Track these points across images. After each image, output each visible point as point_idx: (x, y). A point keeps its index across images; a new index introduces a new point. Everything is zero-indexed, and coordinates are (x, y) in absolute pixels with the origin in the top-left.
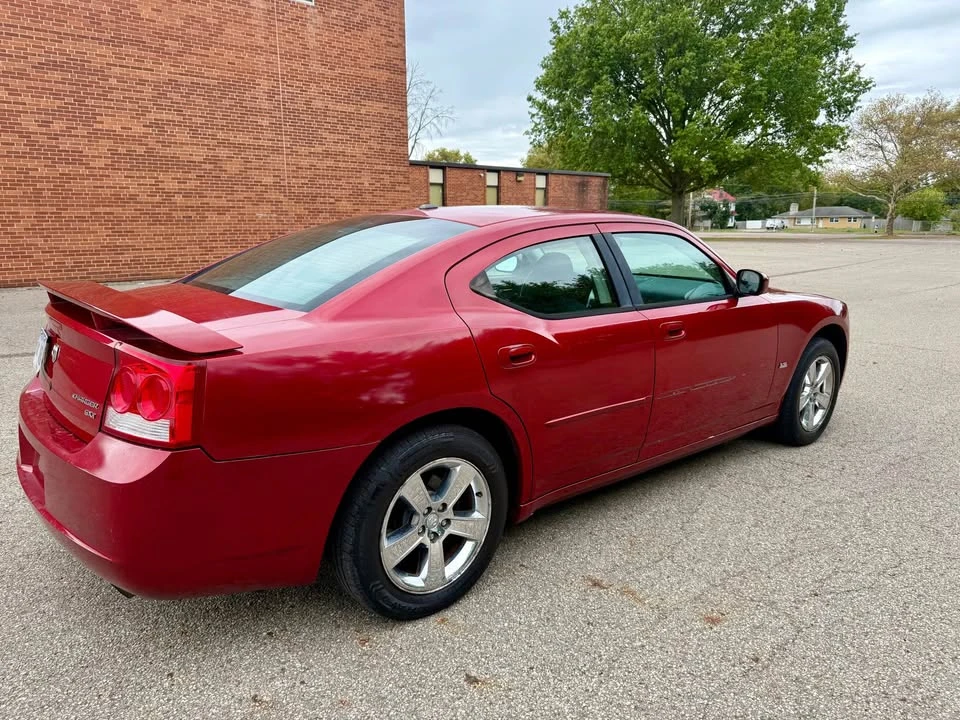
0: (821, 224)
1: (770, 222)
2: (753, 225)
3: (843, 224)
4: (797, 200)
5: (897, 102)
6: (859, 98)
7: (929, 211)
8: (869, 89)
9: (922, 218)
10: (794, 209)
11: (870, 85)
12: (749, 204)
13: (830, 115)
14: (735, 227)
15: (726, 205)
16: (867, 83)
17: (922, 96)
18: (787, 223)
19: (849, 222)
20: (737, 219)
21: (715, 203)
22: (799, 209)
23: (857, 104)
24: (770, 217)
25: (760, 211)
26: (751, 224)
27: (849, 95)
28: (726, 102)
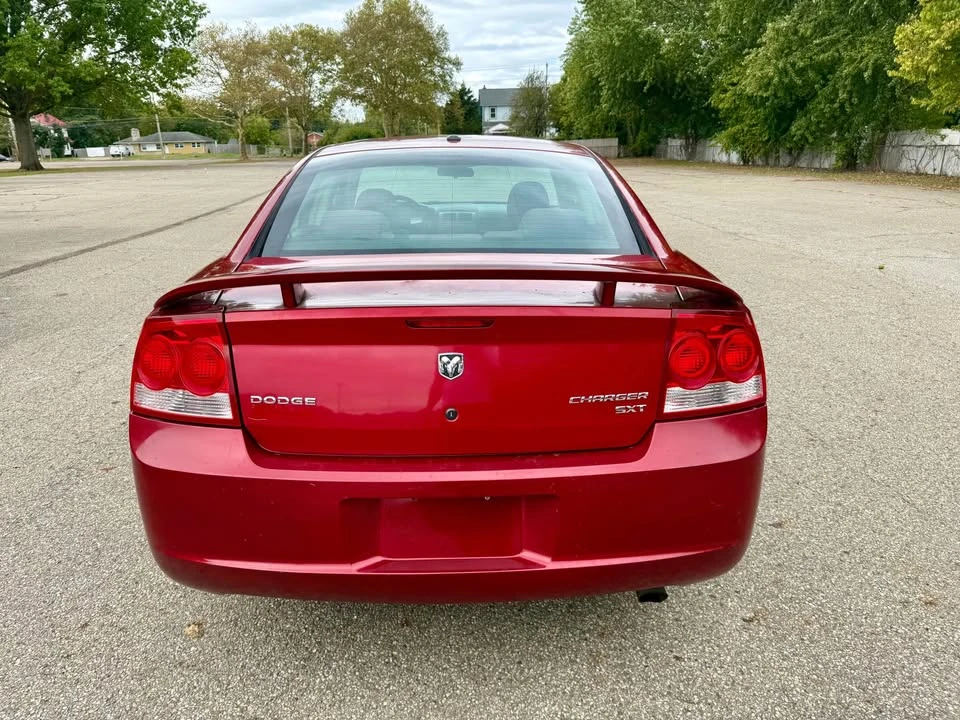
0: (167, 150)
1: (113, 149)
2: (95, 153)
3: (188, 149)
4: (136, 125)
5: (224, 30)
6: (197, 23)
7: (261, 136)
8: (205, 14)
9: (256, 143)
10: (135, 134)
11: (204, 11)
12: (83, 129)
13: (174, 37)
14: (73, 155)
15: (58, 130)
16: (202, 9)
17: (244, 27)
18: (132, 149)
19: (193, 148)
20: (75, 146)
21: (42, 128)
22: (141, 135)
23: (197, 29)
24: (111, 144)
25: (98, 137)
26: (92, 152)
27: (188, 18)
28: (51, 10)
